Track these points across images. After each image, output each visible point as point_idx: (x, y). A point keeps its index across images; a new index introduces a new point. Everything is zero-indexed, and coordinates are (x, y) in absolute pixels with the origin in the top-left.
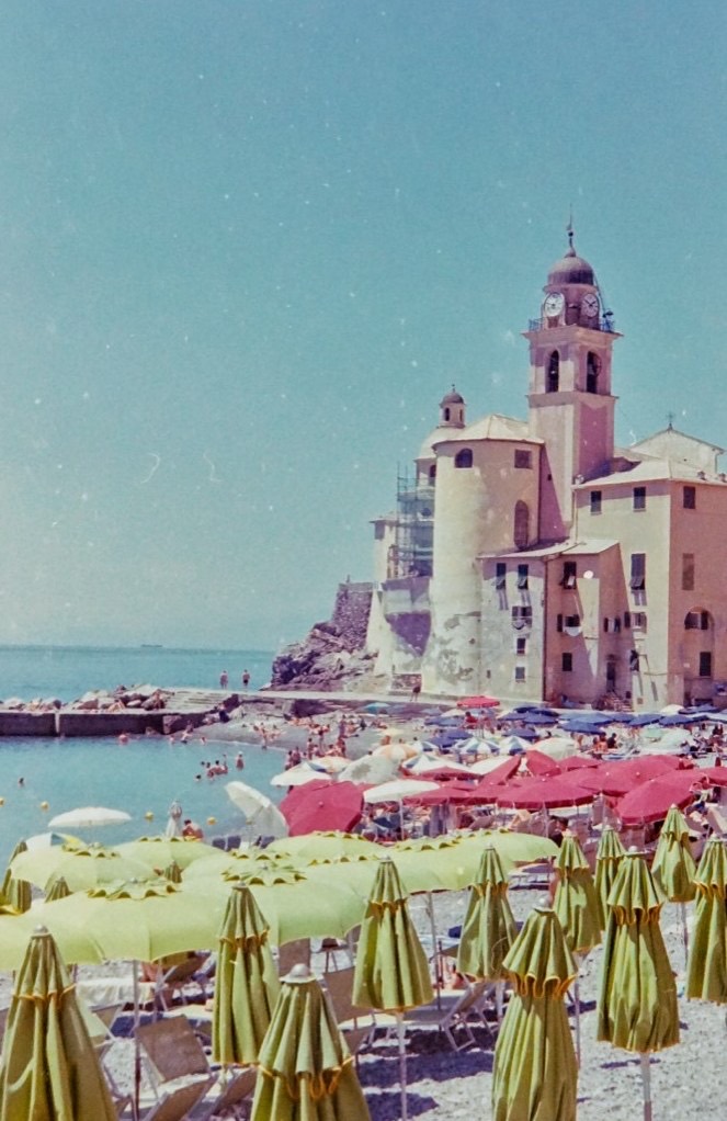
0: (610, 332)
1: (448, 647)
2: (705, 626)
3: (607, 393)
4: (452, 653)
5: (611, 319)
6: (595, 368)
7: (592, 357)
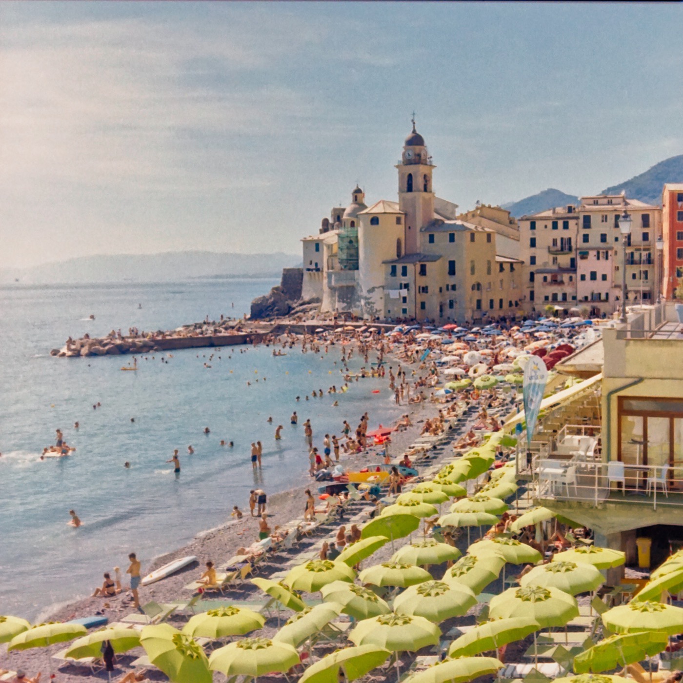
0: (431, 165)
1: (370, 301)
2: (478, 289)
3: (431, 192)
4: (371, 303)
5: (432, 160)
6: (426, 181)
7: (425, 176)
